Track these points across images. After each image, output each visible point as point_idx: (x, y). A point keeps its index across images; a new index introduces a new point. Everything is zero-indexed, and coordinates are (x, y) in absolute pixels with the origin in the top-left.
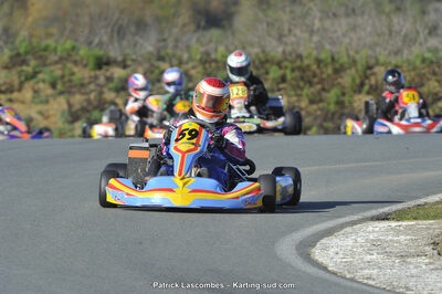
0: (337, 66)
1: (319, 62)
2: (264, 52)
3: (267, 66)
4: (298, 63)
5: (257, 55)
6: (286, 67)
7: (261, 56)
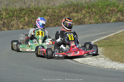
0: (39, 9)
1: (35, 9)
2: (21, 7)
3: (22, 11)
4: (30, 10)
5: (19, 8)
6: (27, 11)
7: (20, 8)
